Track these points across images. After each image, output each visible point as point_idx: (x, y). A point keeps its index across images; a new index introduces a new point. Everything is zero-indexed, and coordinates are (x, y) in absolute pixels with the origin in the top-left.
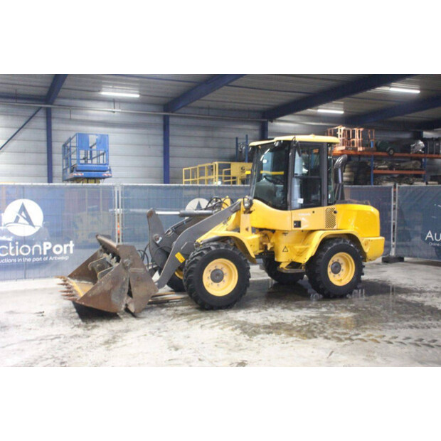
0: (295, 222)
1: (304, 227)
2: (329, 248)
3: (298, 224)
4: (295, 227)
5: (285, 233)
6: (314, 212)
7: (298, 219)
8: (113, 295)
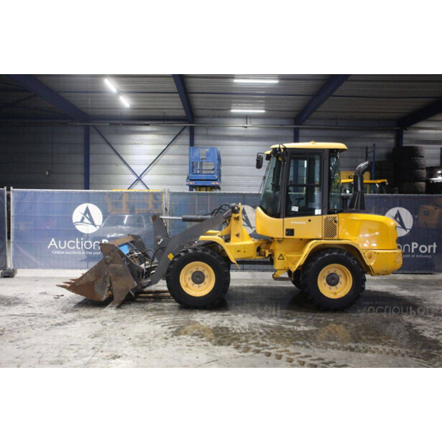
0: (287, 230)
1: (297, 235)
2: (320, 258)
3: (290, 232)
4: (287, 235)
5: (280, 241)
6: (310, 221)
7: (290, 227)
8: (96, 286)
